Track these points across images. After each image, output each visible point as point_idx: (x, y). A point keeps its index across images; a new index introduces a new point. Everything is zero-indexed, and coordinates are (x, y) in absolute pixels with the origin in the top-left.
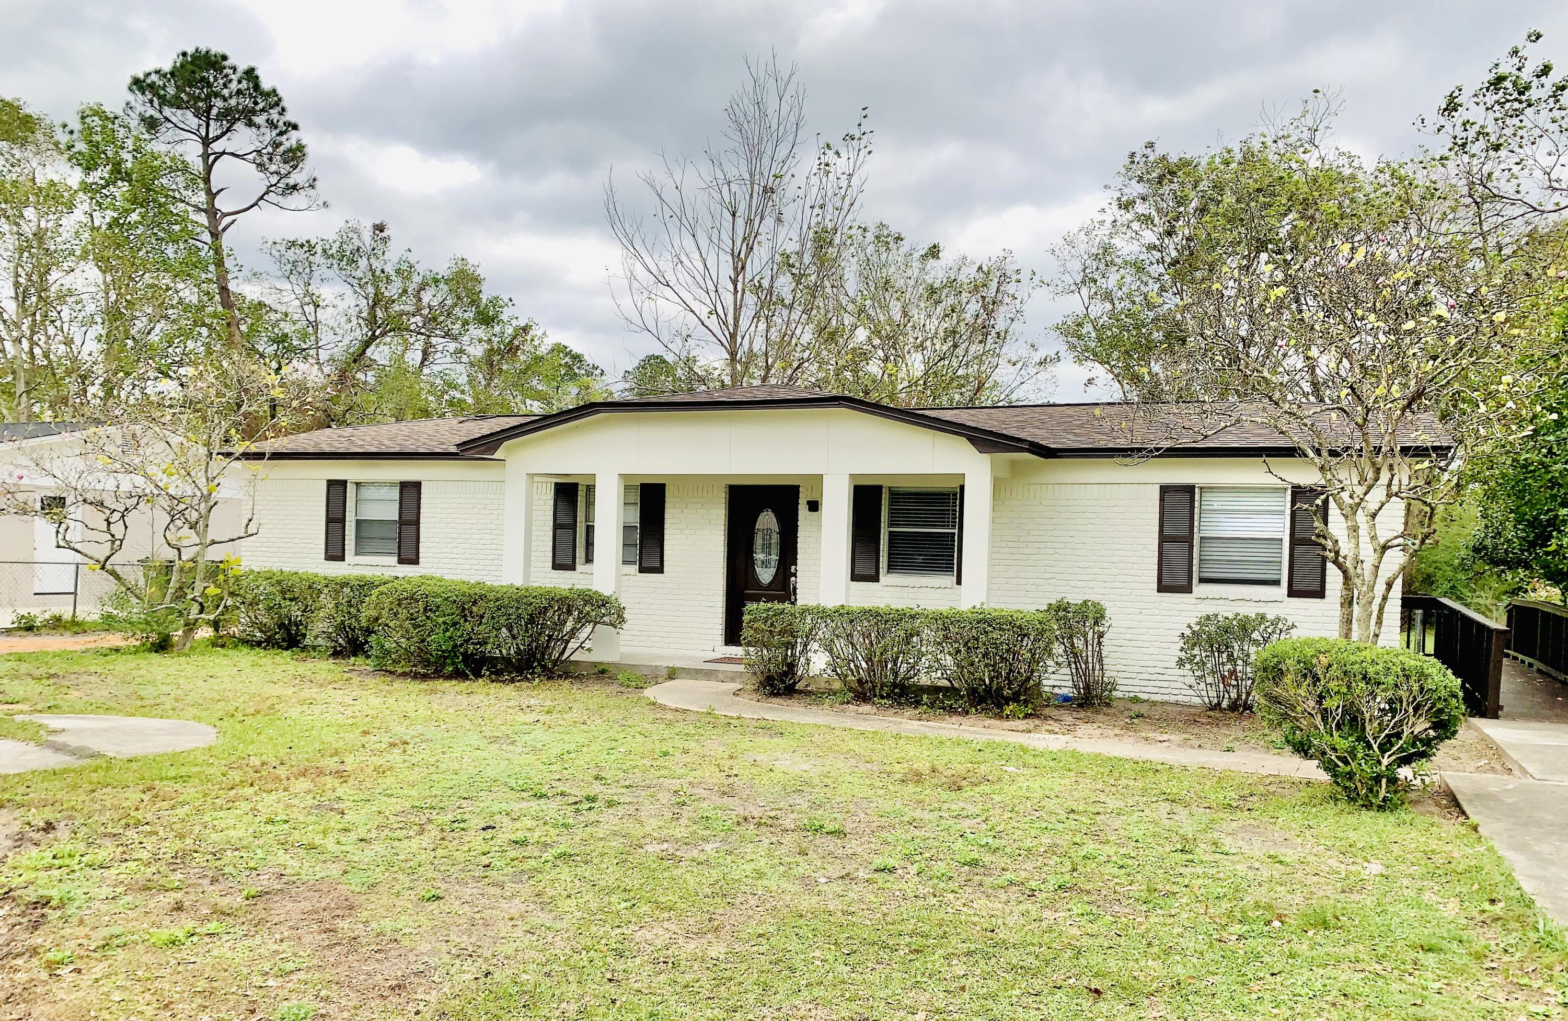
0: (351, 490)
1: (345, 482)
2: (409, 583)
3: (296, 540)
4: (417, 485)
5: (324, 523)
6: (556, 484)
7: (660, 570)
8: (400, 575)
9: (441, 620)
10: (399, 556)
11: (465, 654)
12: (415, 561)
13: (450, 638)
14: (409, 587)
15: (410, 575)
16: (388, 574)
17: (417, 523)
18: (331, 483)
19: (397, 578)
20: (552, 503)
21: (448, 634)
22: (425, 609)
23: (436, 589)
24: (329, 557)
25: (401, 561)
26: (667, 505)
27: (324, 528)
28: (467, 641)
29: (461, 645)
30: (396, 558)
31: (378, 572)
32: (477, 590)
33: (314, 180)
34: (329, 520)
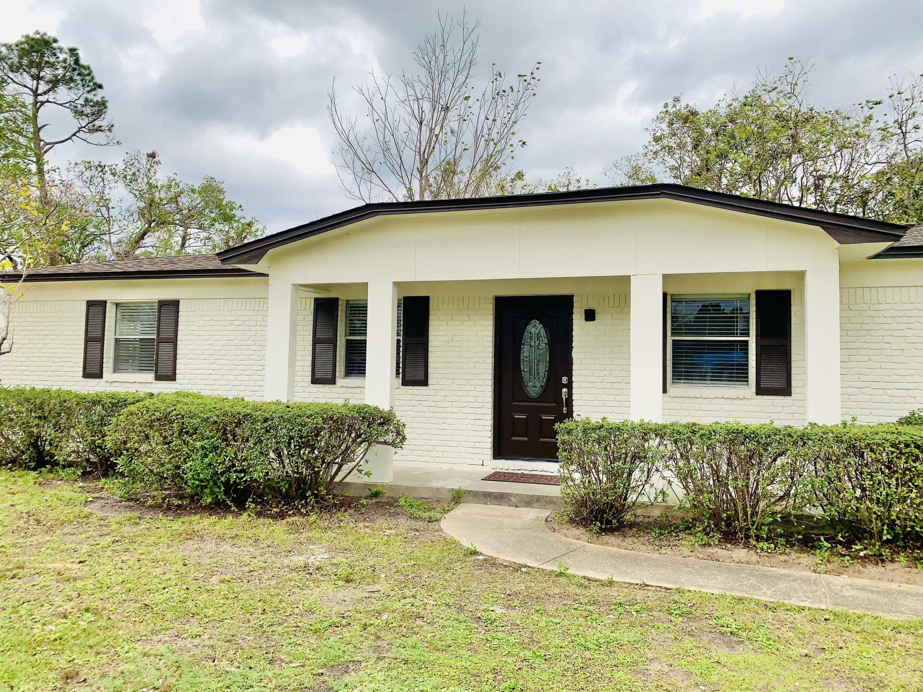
0: (110, 310)
1: (105, 302)
2: (163, 401)
3: (56, 359)
4: (176, 304)
5: (83, 342)
6: (316, 300)
7: (424, 382)
8: (155, 392)
9: (198, 444)
10: (156, 372)
11: (227, 483)
12: (172, 377)
13: (210, 465)
14: (162, 406)
15: (165, 391)
16: (143, 390)
17: (174, 341)
18: (90, 304)
19: (152, 395)
20: (311, 318)
21: (206, 460)
22: (181, 433)
23: (193, 408)
24: (87, 375)
25: (158, 378)
26: (431, 317)
27: (83, 346)
28: (229, 469)
29: (222, 473)
30: (153, 375)
31: (132, 389)
32: (239, 409)
33: (112, 126)
34: (88, 340)
